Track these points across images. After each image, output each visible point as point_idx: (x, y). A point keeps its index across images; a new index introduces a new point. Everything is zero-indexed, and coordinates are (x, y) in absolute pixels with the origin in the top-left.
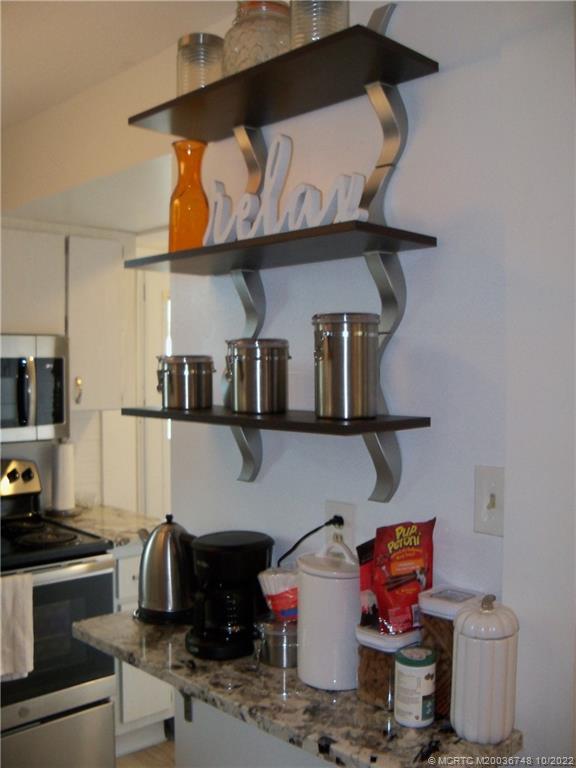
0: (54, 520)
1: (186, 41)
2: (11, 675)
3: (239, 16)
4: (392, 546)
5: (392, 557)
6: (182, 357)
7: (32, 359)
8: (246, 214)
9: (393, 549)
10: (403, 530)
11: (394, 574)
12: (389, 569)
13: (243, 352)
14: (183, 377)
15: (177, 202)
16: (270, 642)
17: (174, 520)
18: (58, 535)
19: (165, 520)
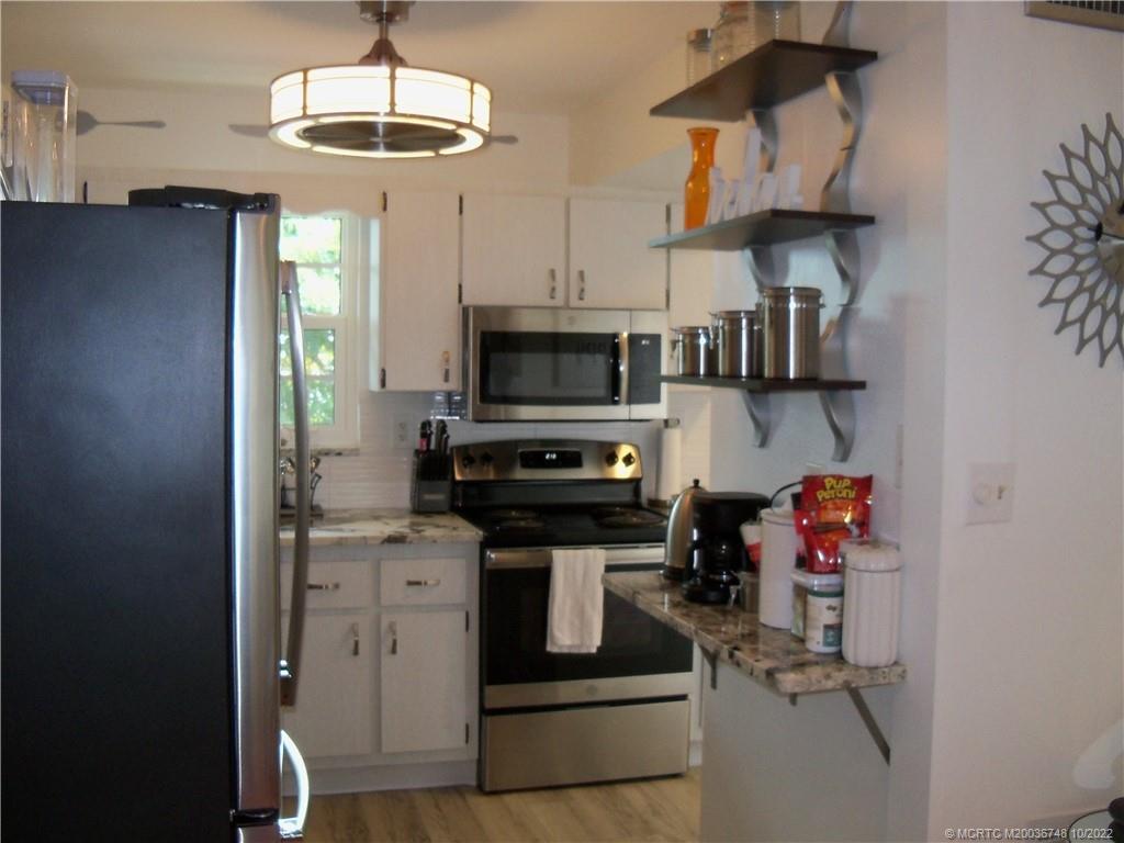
0: (656, 509)
1: (693, 37)
2: (580, 646)
3: (723, 17)
4: (821, 495)
5: (822, 505)
6: (698, 328)
7: (625, 335)
8: (729, 199)
9: (823, 498)
10: (834, 482)
11: (823, 520)
12: (818, 515)
13: (727, 322)
14: (699, 346)
15: (690, 185)
16: (748, 590)
17: (700, 484)
18: (643, 518)
19: (692, 484)
